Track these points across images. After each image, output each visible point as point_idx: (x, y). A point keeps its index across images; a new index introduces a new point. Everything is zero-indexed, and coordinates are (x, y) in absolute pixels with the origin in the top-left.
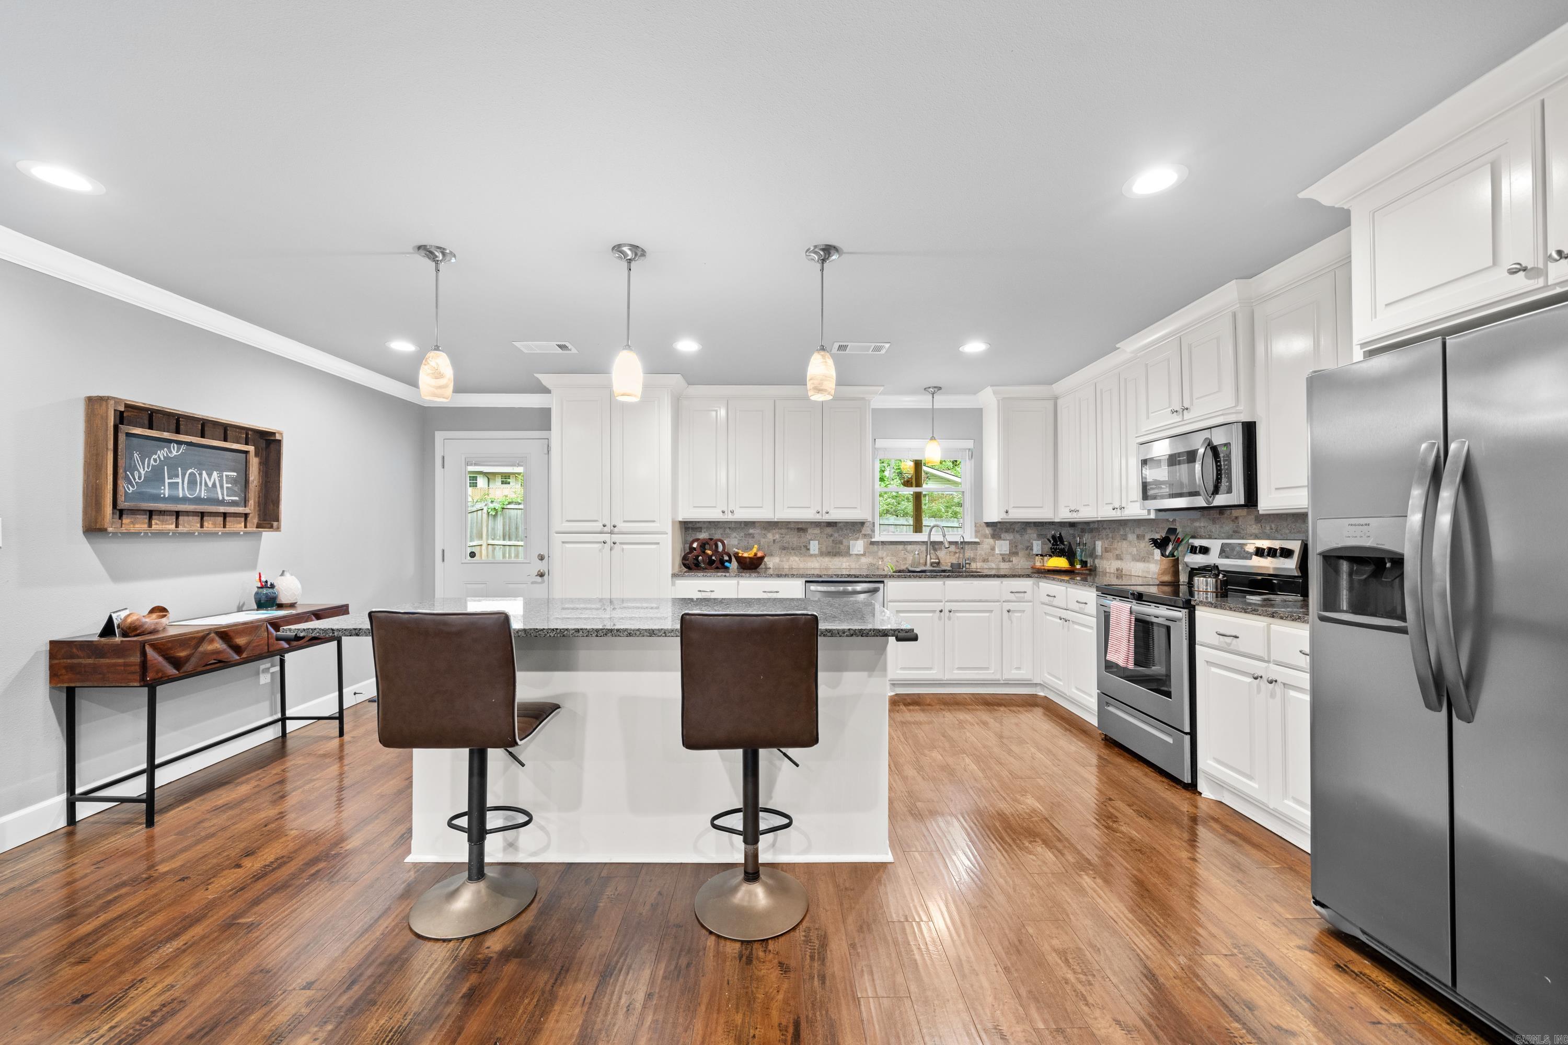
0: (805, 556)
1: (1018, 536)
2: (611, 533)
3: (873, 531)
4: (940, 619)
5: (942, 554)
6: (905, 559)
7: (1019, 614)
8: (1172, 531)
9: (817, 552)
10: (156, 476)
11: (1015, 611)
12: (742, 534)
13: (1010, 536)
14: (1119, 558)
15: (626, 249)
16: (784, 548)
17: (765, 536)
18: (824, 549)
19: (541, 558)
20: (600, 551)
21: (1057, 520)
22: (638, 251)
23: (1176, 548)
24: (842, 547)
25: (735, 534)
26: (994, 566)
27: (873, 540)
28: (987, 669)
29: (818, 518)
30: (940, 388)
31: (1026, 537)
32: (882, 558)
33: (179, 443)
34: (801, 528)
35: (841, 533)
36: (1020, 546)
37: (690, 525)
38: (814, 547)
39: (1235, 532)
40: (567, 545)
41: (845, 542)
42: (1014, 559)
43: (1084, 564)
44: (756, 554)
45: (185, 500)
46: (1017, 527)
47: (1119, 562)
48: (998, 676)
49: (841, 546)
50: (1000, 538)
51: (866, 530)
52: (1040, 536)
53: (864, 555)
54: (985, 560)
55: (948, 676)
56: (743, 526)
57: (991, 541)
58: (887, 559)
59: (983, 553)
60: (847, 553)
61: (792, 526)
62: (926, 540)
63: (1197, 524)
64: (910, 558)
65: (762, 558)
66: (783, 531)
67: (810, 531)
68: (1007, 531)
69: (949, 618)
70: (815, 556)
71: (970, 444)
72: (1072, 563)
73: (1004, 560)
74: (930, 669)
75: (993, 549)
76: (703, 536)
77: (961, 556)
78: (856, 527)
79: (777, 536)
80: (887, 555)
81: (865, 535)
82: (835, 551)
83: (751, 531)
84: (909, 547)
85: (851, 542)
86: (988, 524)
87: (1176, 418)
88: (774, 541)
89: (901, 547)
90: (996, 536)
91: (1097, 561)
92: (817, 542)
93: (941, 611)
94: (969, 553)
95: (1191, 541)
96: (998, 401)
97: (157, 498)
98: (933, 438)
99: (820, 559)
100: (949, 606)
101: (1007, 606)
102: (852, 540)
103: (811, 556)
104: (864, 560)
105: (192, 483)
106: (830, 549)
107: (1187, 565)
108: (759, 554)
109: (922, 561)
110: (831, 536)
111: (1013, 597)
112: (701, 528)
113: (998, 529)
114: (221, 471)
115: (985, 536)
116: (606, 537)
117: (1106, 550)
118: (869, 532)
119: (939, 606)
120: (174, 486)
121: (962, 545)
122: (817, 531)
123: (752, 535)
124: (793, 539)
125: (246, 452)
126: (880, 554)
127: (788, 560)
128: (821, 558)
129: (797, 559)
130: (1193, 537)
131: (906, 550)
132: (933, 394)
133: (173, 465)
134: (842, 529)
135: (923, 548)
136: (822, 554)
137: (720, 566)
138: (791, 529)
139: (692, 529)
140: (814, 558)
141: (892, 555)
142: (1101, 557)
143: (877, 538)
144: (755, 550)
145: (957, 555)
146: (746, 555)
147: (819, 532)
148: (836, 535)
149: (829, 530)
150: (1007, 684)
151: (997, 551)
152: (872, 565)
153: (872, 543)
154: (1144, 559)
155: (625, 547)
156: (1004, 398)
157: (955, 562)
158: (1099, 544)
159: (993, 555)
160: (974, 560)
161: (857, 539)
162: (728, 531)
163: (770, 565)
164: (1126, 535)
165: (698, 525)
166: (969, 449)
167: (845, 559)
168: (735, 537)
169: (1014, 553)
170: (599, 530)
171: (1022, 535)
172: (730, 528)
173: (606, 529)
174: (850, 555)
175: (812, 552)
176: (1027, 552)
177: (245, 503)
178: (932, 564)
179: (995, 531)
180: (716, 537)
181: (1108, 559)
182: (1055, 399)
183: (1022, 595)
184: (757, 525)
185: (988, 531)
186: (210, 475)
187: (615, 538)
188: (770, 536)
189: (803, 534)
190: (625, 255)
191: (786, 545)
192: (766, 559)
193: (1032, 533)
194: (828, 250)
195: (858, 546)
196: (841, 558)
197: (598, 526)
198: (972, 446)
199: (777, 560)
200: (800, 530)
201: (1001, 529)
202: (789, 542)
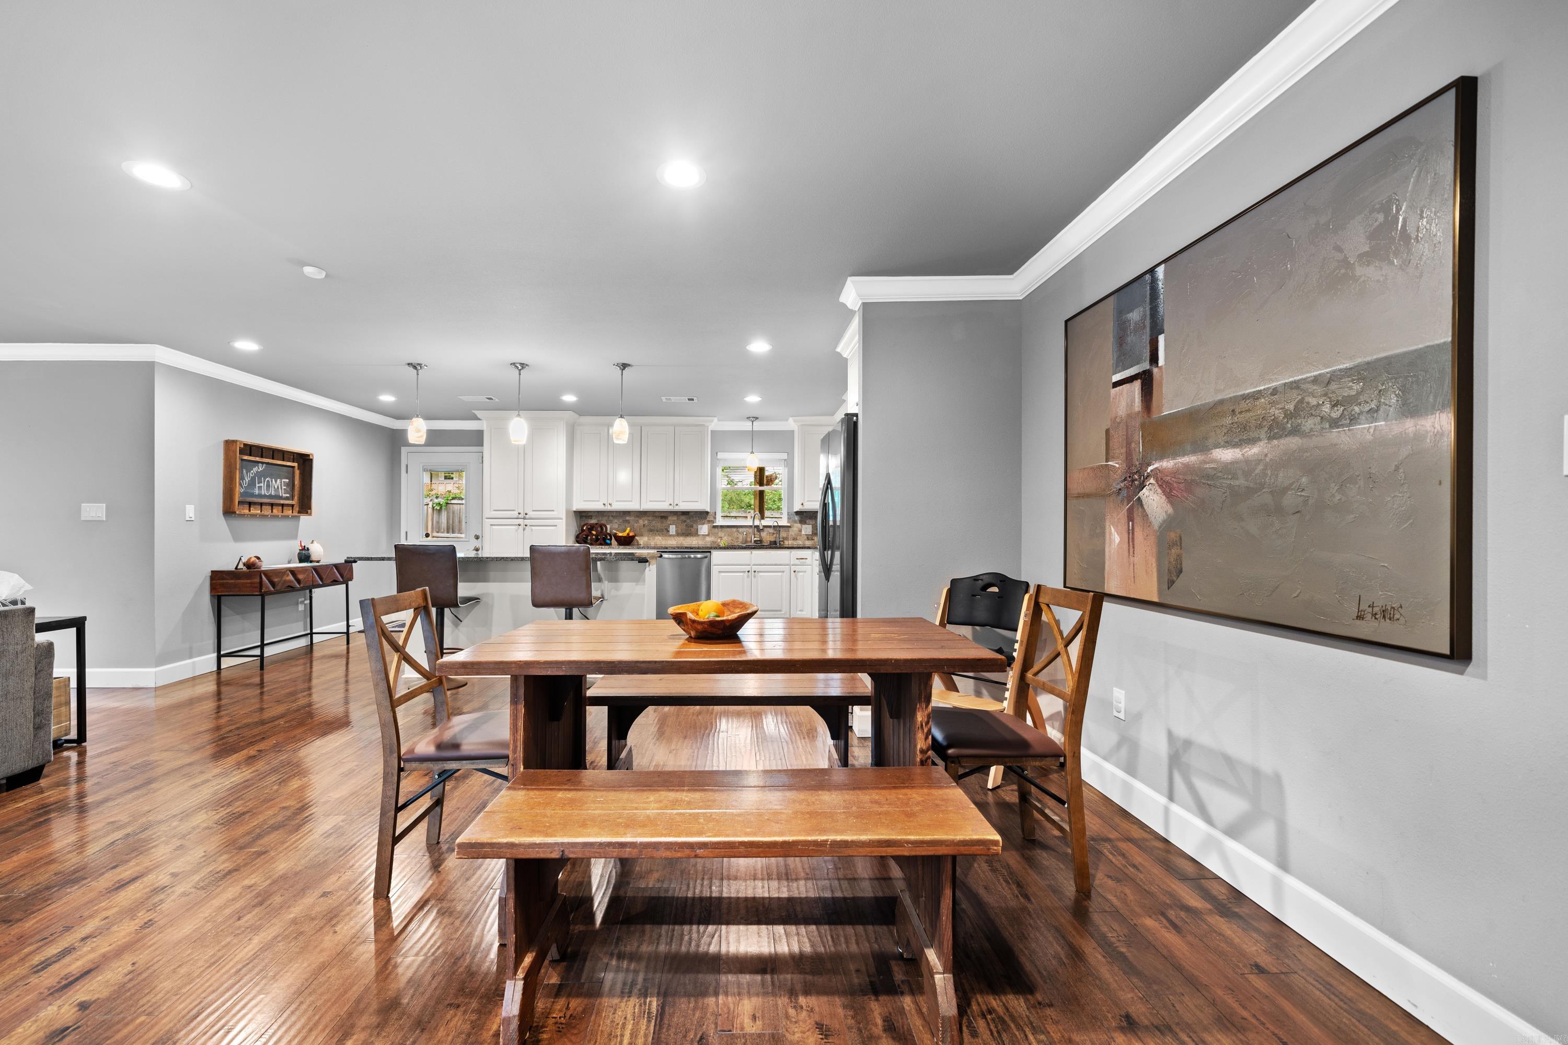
0: (665, 534)
2: (524, 518)
3: (715, 518)
4: (748, 577)
5: (764, 534)
6: (738, 538)
7: (802, 574)
9: (674, 533)
10: (252, 483)
11: (798, 572)
12: (621, 520)
13: (811, 521)
15: (518, 365)
16: (651, 531)
17: (637, 522)
18: (680, 531)
19: (477, 537)
20: (517, 531)
22: (523, 365)
24: (693, 530)
25: (616, 521)
26: (800, 541)
27: (714, 524)
28: (780, 611)
29: (671, 508)
30: (757, 418)
32: (722, 537)
33: (263, 463)
34: (663, 515)
35: (692, 519)
37: (584, 514)
38: (673, 529)
40: (494, 527)
41: (695, 525)
42: (814, 538)
44: (628, 534)
45: (265, 496)
50: (805, 523)
51: (710, 518)
53: (708, 535)
54: (794, 539)
56: (622, 514)
57: (799, 525)
58: (725, 538)
59: (792, 533)
60: (696, 534)
61: (657, 514)
62: (752, 525)
64: (741, 537)
65: (633, 537)
66: (650, 518)
67: (670, 518)
68: (809, 518)
69: (755, 577)
70: (673, 536)
71: (784, 456)
73: (808, 539)
75: (800, 531)
76: (593, 521)
77: (778, 534)
78: (702, 515)
79: (646, 522)
80: (725, 536)
81: (709, 521)
82: (689, 532)
83: (627, 518)
84: (741, 530)
85: (699, 526)
86: (797, 513)
88: (643, 525)
89: (734, 530)
90: (802, 522)
92: (674, 526)
93: (749, 572)
94: (783, 534)
96: (798, 427)
97: (253, 495)
98: (752, 452)
99: (677, 538)
100: (755, 568)
101: (793, 568)
102: (700, 524)
103: (671, 536)
104: (708, 539)
105: (268, 486)
106: (684, 531)
108: (631, 534)
109: (749, 539)
110: (685, 521)
111: (798, 562)
113: (804, 517)
114: (281, 479)
115: (795, 522)
116: (520, 521)
118: (712, 519)
119: (748, 568)
120: (260, 488)
121: (777, 528)
122: (675, 518)
123: (628, 522)
124: (658, 524)
125: (293, 467)
126: (720, 534)
127: (654, 539)
129: (660, 538)
131: (738, 531)
132: (752, 421)
133: (260, 475)
134: (693, 517)
135: (751, 530)
136: (678, 533)
137: (603, 542)
138: (656, 517)
140: (673, 538)
141: (729, 535)
143: (717, 523)
144: (627, 531)
145: (775, 534)
146: (620, 535)
148: (688, 521)
149: (683, 518)
151: (803, 533)
152: (714, 542)
153: (715, 527)
155: (533, 528)
156: (802, 425)
157: (773, 539)
159: (800, 534)
160: (787, 539)
161: (703, 524)
162: (611, 518)
163: (641, 542)
165: (589, 514)
166: (785, 460)
167: (694, 538)
169: (813, 534)
170: (515, 516)
173: (520, 516)
174: (699, 535)
175: (671, 533)
177: (292, 498)
178: (755, 541)
179: (801, 518)
180: (603, 522)
183: (803, 560)
185: (797, 518)
186: (276, 482)
187: (527, 522)
188: (641, 522)
189: (664, 521)
190: (517, 367)
191: (653, 528)
192: (636, 538)
194: (624, 366)
195: (704, 529)
196: (692, 536)
197: (515, 514)
198: (786, 457)
199: (646, 539)
200: (662, 517)
201: (806, 517)
202: (654, 526)
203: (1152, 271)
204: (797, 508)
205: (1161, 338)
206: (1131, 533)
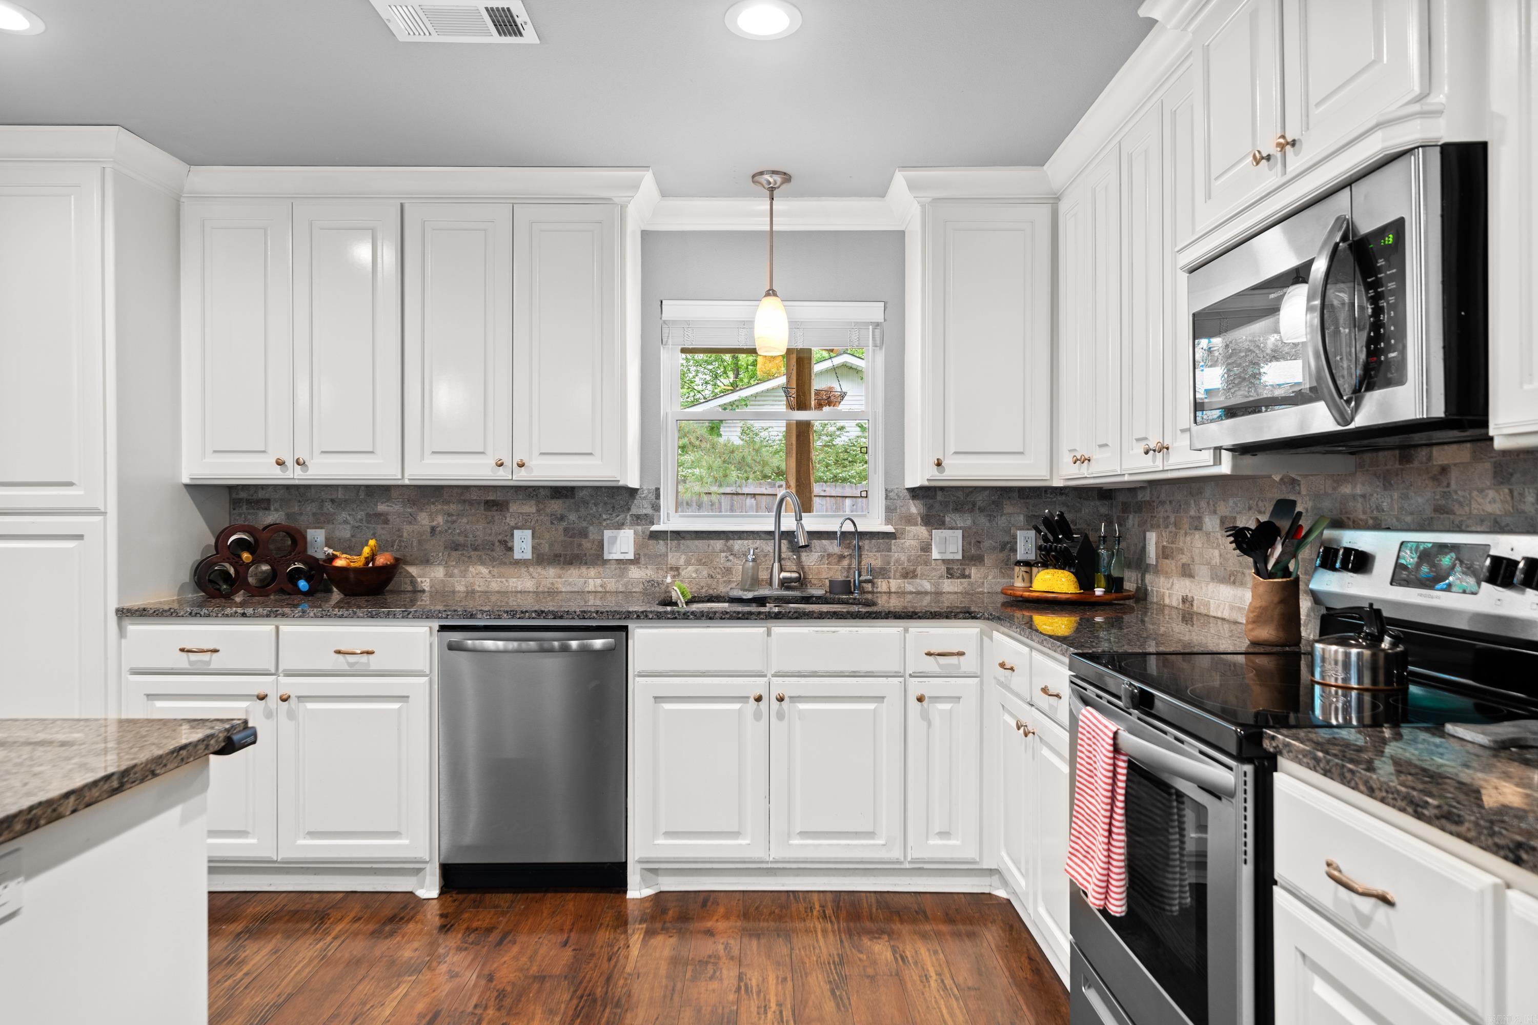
0: (503, 563)
1: (982, 520)
3: (656, 508)
4: (757, 716)
5: (810, 560)
6: (728, 571)
7: (946, 706)
8: (1285, 507)
9: (528, 555)
11: (936, 699)
12: (361, 515)
13: (965, 520)
16: (456, 546)
17: (410, 519)
18: (545, 548)
21: (1058, 483)
23: (1291, 553)
24: (586, 544)
25: (344, 515)
26: (927, 586)
27: (654, 528)
28: (871, 835)
30: (784, 177)
31: (1002, 521)
32: (677, 569)
34: (492, 500)
35: (583, 511)
36: (987, 543)
37: (243, 495)
38: (523, 544)
39: (1439, 509)
41: (593, 531)
42: (975, 572)
43: (1115, 584)
46: (980, 499)
47: (1187, 582)
48: (896, 853)
49: (584, 541)
50: (941, 525)
51: (641, 507)
52: (1030, 520)
53: (635, 561)
54: (908, 574)
55: (777, 853)
56: (362, 495)
57: (921, 531)
58: (689, 572)
59: (903, 558)
60: (597, 558)
61: (472, 496)
62: (772, 528)
63: (1346, 490)
64: (738, 568)
65: (393, 570)
66: (453, 508)
67: (513, 508)
68: (959, 508)
69: (781, 716)
70: (525, 563)
71: (874, 312)
72: (1086, 582)
73: (950, 574)
74: (736, 834)
75: (926, 548)
76: (266, 517)
77: (855, 564)
78: (617, 499)
79: (440, 520)
80: (688, 563)
81: (638, 517)
82: (572, 552)
83: (381, 508)
84: (738, 545)
85: (608, 534)
86: (916, 493)
87: (1269, 177)
88: (433, 529)
89: (718, 544)
90: (932, 520)
91: (1149, 578)
92: (528, 533)
93: (759, 699)
94: (872, 558)
95: (1328, 533)
96: (923, 206)
98: (770, 293)
99: (537, 571)
100: (780, 686)
101: (916, 687)
102: (608, 527)
103: (517, 563)
104: (636, 573)
106: (558, 549)
107: (1316, 597)
108: (381, 560)
110: (562, 518)
111: (931, 665)
112: (268, 501)
113: (936, 502)
115: (909, 519)
117: (1165, 553)
118: (649, 511)
119: (757, 686)
121: (854, 539)
122: (529, 508)
123: (383, 518)
124: (475, 526)
126: (675, 558)
127: (464, 574)
128: (539, 570)
129: (484, 570)
130: (1338, 524)
131: (730, 550)
132: (772, 190)
134: (586, 503)
135: (769, 547)
136: (541, 559)
138: (471, 503)
139: (249, 502)
140: (523, 570)
141: (700, 562)
142: (1157, 570)
143: (664, 524)
144: (367, 552)
145: (845, 563)
146: (344, 562)
147: (534, 510)
148: (573, 517)
149: (556, 506)
150: (918, 871)
151: (935, 555)
152: (653, 584)
153: (655, 535)
154: (1232, 579)
156: (936, 200)
157: (840, 577)
158: (1152, 538)
159: (927, 563)
160: (883, 573)
161: (620, 526)
162: (329, 507)
163: (425, 584)
164: (1199, 518)
165: (261, 495)
166: (877, 325)
167: (592, 572)
168: (346, 522)
169: (972, 557)
171: (991, 518)
172: (333, 501)
174: (605, 562)
175: (517, 555)
176: (1002, 556)
178: (784, 584)
179: (930, 508)
180: (300, 521)
181: (1167, 575)
182: (1054, 200)
183: (953, 660)
184: (394, 494)
185: (914, 508)
188: (424, 519)
189: (497, 516)
191: (461, 539)
192: (407, 569)
193: (1015, 514)
195: (621, 542)
196: (584, 570)
198: (880, 318)
199: (439, 572)
200: (491, 505)
201: (945, 504)
202: (464, 533)
204: (916, 477)
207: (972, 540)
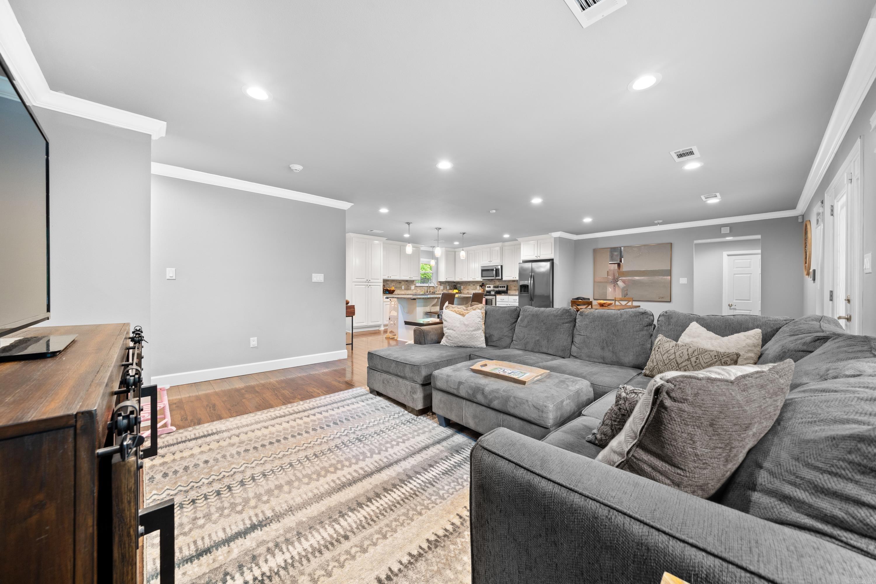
2: (369, 282)
5: (431, 289)
8: (483, 284)
14: (468, 290)
18: (405, 288)
20: (365, 288)
23: (484, 287)
32: (418, 291)
38: (403, 287)
40: (356, 286)
44: (393, 289)
49: (409, 287)
51: (414, 283)
52: (449, 285)
54: (438, 291)
59: (438, 289)
62: (428, 286)
63: (487, 282)
64: (424, 290)
65: (395, 290)
66: (396, 283)
68: (443, 285)
73: (442, 291)
78: (412, 282)
82: (408, 289)
84: (424, 287)
85: (411, 286)
87: (489, 263)
89: (422, 288)
90: (441, 285)
91: (461, 291)
94: (435, 290)
95: (487, 285)
96: (445, 251)
103: (403, 290)
104: (414, 291)
113: (441, 283)
115: (439, 285)
121: (434, 287)
122: (404, 283)
124: (399, 285)
127: (399, 292)
132: (433, 248)
134: (409, 282)
135: (427, 288)
140: (404, 292)
141: (420, 290)
143: (417, 285)
148: (408, 284)
149: (406, 283)
154: (475, 290)
155: (371, 286)
157: (433, 291)
158: (462, 287)
159: (440, 290)
161: (413, 285)
164: (470, 285)
169: (444, 289)
170: (365, 281)
171: (445, 285)
173: (367, 281)
174: (411, 290)
176: (446, 289)
181: (465, 290)
182: (455, 252)
185: (439, 283)
187: (370, 284)
188: (393, 284)
189: (401, 284)
191: (398, 287)
193: (447, 284)
195: (413, 287)
196: (409, 291)
200: (399, 282)
203: (620, 248)
205: (623, 259)
206: (615, 289)
207: (444, 287)
